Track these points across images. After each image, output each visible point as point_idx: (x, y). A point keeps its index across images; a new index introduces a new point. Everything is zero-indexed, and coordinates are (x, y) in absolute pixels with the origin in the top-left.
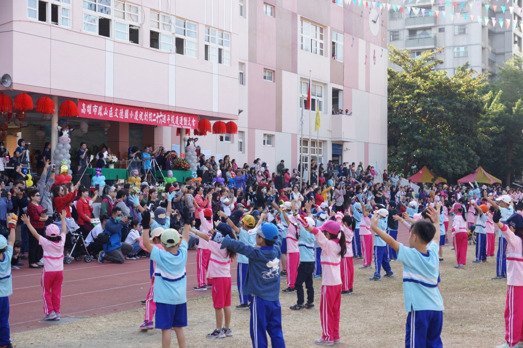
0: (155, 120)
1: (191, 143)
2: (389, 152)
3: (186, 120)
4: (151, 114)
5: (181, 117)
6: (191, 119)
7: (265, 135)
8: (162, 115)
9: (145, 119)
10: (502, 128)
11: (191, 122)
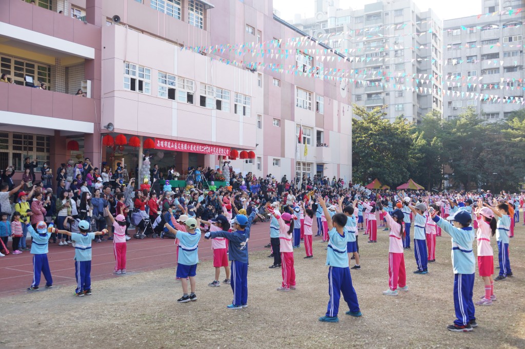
1: (226, 164)
2: (353, 170)
3: (223, 151)
4: (201, 146)
5: (220, 149)
6: (226, 150)
7: (274, 159)
9: (197, 150)
10: (424, 155)
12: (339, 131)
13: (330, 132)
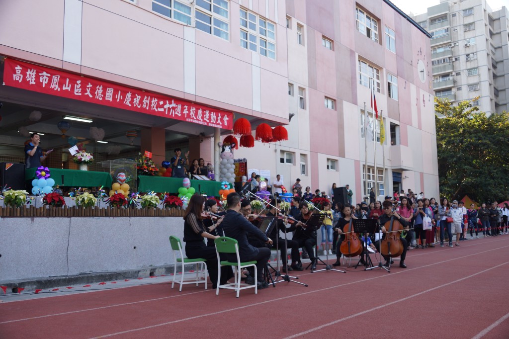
0: (162, 110)
1: (227, 148)
3: (215, 117)
4: (156, 100)
5: (207, 112)
6: (223, 117)
7: (328, 159)
8: (173, 105)
9: (144, 106)
11: (222, 120)
12: (420, 128)
13: (408, 127)
